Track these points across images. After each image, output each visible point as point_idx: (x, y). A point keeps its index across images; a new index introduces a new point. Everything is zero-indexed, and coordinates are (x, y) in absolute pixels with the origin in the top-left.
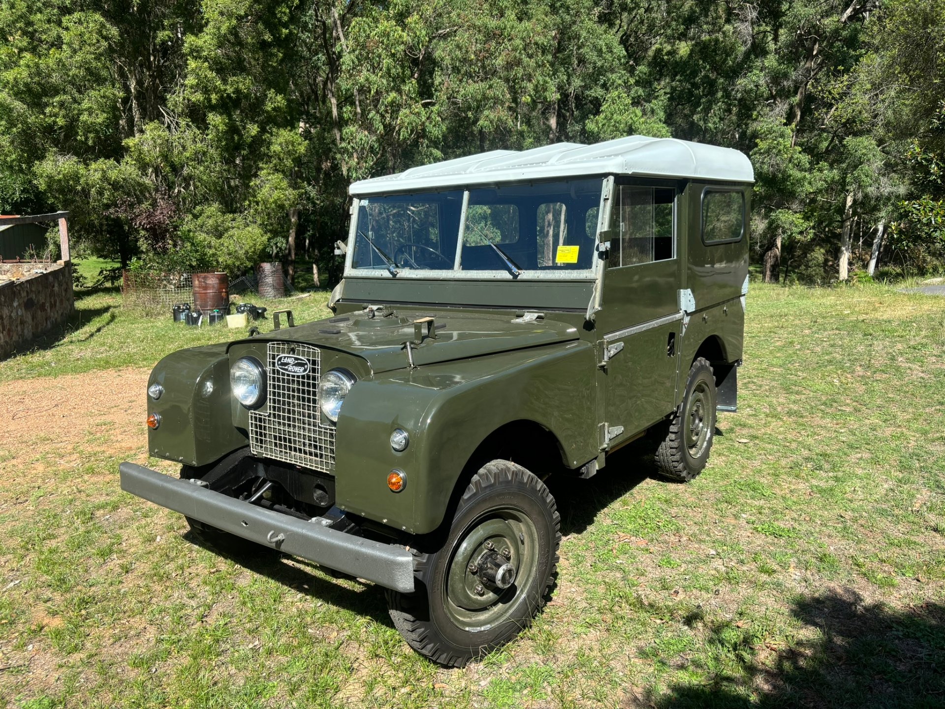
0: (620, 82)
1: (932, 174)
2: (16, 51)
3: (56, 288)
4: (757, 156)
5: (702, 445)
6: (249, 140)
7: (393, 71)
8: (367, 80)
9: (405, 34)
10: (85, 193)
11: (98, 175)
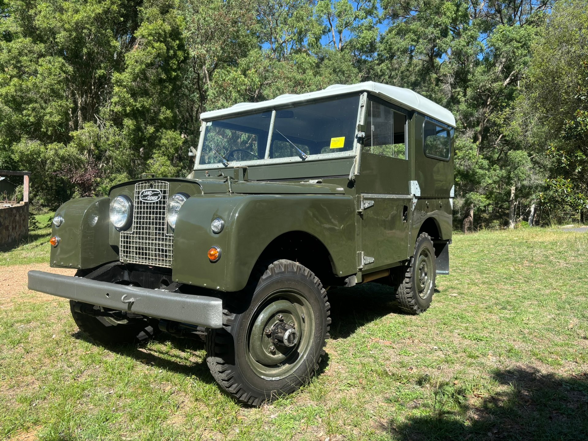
1: (563, 163)
2: (9, 77)
3: (17, 218)
4: (457, 160)
5: (427, 292)
6: (148, 136)
8: (222, 105)
9: (246, 80)
10: (44, 162)
11: (52, 152)
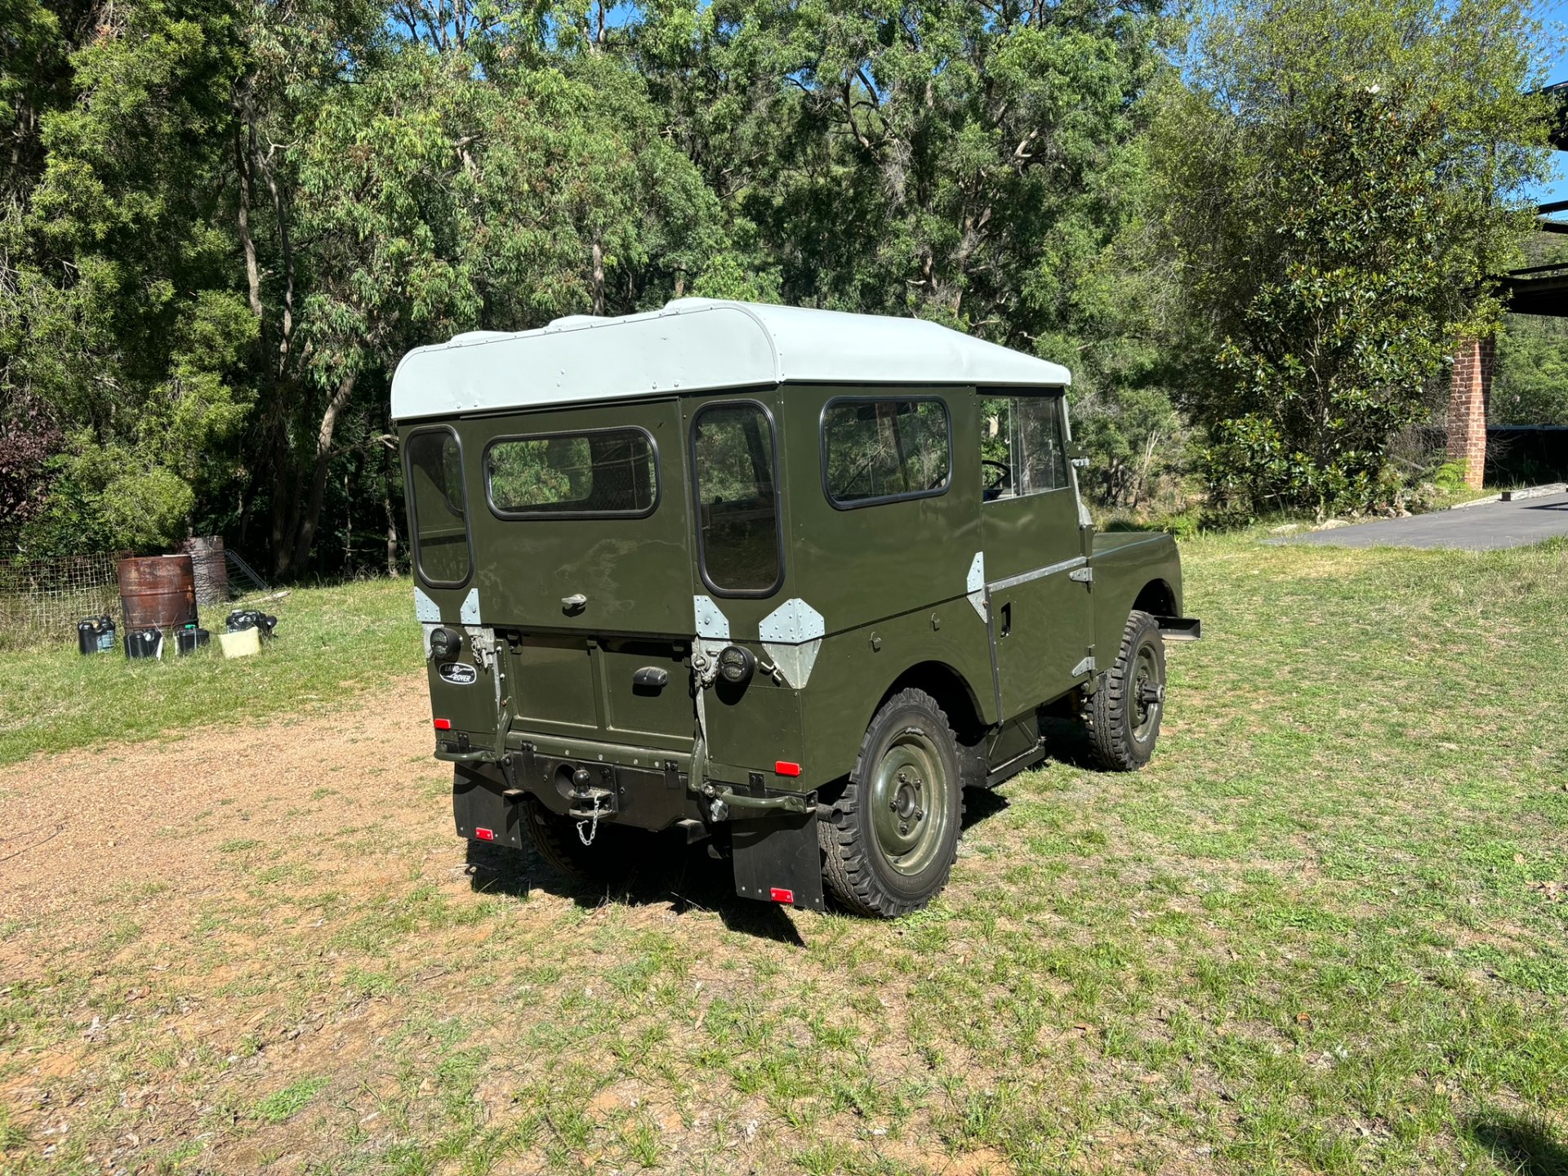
0: (711, 242)
1: (1257, 384)
6: (158, 308)
7: (400, 202)
8: (349, 213)
